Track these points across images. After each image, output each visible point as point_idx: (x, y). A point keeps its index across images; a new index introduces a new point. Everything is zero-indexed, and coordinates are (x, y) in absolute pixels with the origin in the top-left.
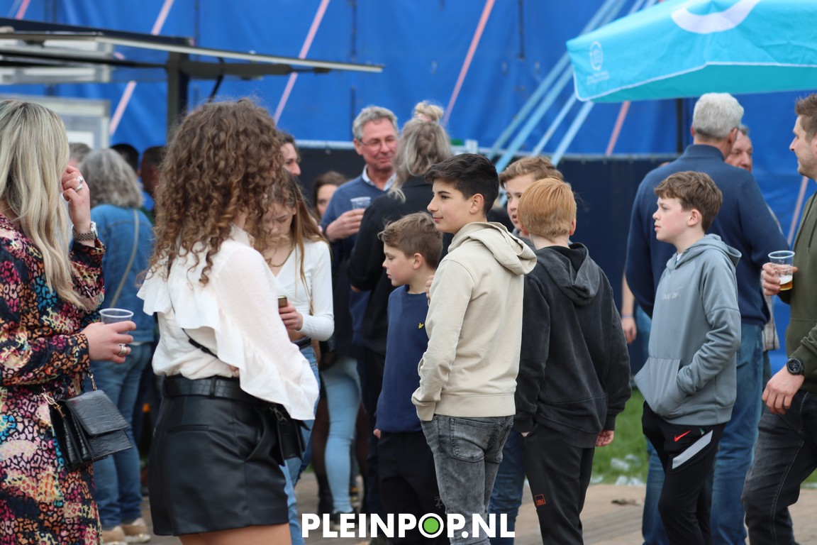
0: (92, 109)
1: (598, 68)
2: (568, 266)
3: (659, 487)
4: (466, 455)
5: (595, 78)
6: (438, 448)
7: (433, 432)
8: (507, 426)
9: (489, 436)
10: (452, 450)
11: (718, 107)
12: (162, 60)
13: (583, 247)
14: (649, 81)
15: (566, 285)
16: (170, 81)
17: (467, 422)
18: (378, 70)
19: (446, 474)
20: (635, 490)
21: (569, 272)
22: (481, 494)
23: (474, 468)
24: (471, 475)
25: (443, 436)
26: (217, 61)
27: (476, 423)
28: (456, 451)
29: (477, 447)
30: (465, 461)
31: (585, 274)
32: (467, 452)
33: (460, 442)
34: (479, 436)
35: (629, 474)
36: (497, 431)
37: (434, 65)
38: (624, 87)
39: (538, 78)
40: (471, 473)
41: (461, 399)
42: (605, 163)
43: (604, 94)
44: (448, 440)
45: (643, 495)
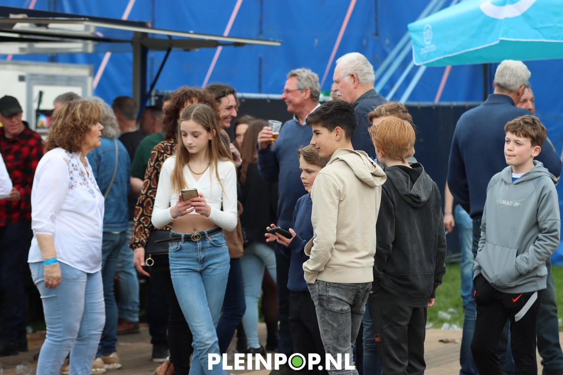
0: (81, 71)
1: (429, 43)
2: (408, 180)
3: (472, 332)
4: (338, 308)
5: (426, 49)
6: (319, 304)
7: (315, 292)
8: (366, 288)
9: (354, 295)
10: (328, 305)
11: (512, 70)
12: (130, 37)
13: (421, 166)
14: (464, 51)
15: (405, 193)
16: (135, 52)
17: (338, 286)
18: (278, 44)
19: (325, 322)
20: (455, 333)
21: (408, 184)
22: (348, 335)
23: (344, 317)
24: (341, 322)
25: (322, 295)
26: (167, 38)
27: (344, 287)
28: (330, 306)
29: (345, 303)
30: (337, 312)
31: (419, 186)
32: (338, 306)
33: (334, 299)
34: (346, 296)
35: (450, 322)
36: (359, 292)
37: (316, 41)
38: (446, 56)
39: (387, 49)
40: (341, 320)
41: (334, 270)
42: (434, 108)
43: (432, 60)
44: (325, 298)
45: (461, 336)
